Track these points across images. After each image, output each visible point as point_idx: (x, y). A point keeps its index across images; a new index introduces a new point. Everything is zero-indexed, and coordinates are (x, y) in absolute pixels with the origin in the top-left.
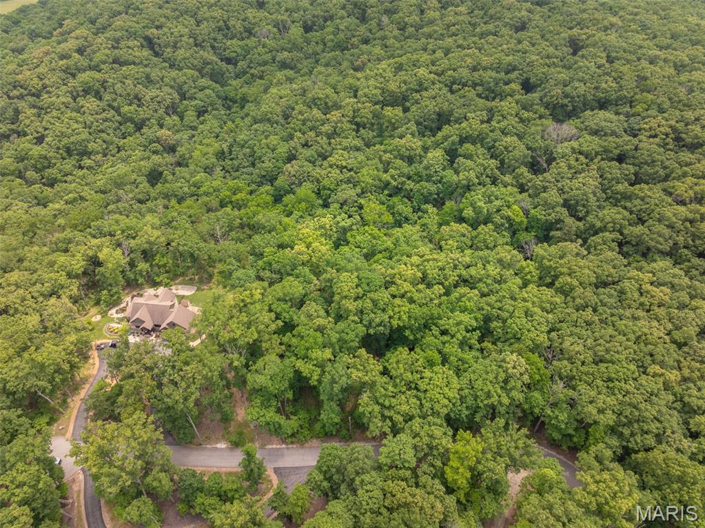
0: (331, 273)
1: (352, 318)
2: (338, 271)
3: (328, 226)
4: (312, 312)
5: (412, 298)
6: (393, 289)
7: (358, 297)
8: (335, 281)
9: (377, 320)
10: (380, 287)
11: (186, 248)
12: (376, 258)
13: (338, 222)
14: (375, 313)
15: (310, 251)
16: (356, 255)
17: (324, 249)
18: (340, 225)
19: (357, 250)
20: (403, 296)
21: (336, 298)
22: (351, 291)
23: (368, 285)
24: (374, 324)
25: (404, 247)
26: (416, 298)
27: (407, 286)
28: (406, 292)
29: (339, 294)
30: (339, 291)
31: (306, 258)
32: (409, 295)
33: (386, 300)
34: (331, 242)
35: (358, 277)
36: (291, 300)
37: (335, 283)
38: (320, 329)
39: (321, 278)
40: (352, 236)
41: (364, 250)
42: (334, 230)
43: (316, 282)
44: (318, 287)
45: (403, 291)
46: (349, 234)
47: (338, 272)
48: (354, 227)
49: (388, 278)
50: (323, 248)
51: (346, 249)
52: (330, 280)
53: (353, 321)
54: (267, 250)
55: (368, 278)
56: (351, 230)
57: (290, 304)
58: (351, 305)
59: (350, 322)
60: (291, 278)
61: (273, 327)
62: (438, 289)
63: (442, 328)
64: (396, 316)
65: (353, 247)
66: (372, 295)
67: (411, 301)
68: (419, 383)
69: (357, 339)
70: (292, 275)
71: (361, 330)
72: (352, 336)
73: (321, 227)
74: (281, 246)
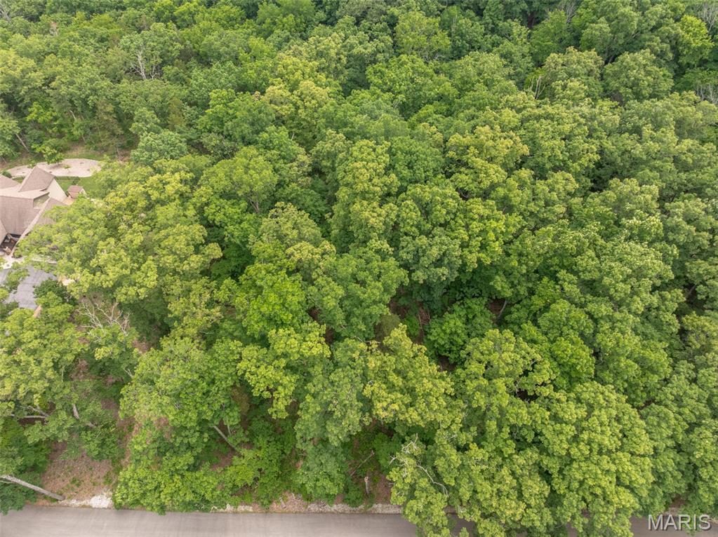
0: (332, 141)
1: (375, 243)
2: (349, 136)
3: (333, 53)
4: (287, 228)
5: (506, 198)
6: (464, 178)
7: (389, 194)
8: (341, 156)
9: (435, 252)
10: (435, 173)
11: (72, 89)
12: (422, 113)
13: (352, 47)
14: (428, 234)
15: (295, 98)
16: (384, 106)
17: (322, 93)
18: (355, 51)
19: (387, 96)
20: (485, 195)
21: (343, 194)
22: (376, 180)
23: (410, 166)
24: (425, 261)
25: (481, 91)
26: (516, 200)
27: (495, 173)
28: (493, 186)
29: (347, 185)
30: (349, 179)
31: (286, 110)
32: (501, 191)
33: (452, 203)
34: (337, 82)
35: (390, 151)
36: (247, 196)
37: (341, 162)
38: (303, 272)
39: (313, 151)
40: (375, 73)
41: (400, 97)
42: (344, 60)
43: (303, 158)
44: (306, 168)
45: (486, 184)
46: (370, 69)
47: (348, 138)
48: (380, 56)
49: (451, 154)
50: (320, 91)
51: (364, 94)
52: (332, 156)
53: (378, 252)
54: (213, 95)
55: (411, 153)
56: (375, 62)
57: (244, 204)
58: (374, 216)
59: (371, 253)
60: (252, 150)
61: (195, 261)
62: (564, 182)
63: (587, 276)
64: (475, 243)
65: (378, 91)
66: (417, 190)
67: (506, 206)
68: (548, 433)
69: (387, 298)
70: (256, 142)
71: (397, 275)
72: (374, 291)
73: (320, 55)
74: (243, 88)
